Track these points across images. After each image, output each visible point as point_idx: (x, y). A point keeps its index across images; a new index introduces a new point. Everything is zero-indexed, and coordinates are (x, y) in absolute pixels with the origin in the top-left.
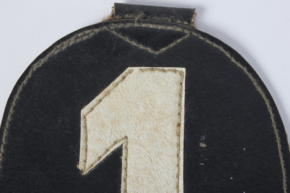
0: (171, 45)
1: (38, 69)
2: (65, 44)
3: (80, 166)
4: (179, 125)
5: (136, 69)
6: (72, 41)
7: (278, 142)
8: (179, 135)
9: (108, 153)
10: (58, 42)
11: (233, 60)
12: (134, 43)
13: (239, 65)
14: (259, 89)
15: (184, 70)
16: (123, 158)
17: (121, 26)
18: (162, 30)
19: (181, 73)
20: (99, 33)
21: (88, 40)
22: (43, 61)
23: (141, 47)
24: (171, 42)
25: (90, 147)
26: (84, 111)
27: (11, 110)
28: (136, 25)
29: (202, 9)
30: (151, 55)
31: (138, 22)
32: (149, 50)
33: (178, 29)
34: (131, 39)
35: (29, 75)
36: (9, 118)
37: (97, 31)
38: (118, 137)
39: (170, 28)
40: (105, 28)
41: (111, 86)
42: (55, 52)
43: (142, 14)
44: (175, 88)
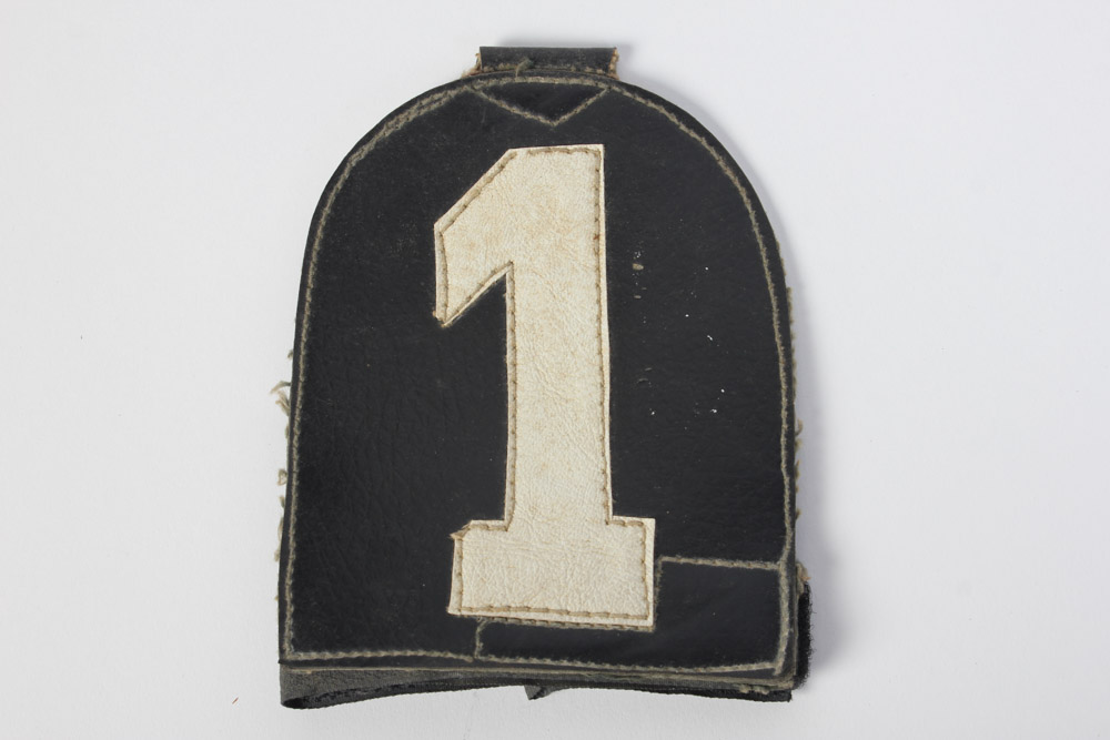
0: (578, 110)
1: (360, 163)
2: (403, 120)
3: (438, 314)
4: (597, 237)
5: (521, 152)
6: (413, 114)
7: (763, 254)
8: (597, 253)
9: (483, 290)
10: (390, 117)
11: (683, 127)
12: (516, 110)
13: (693, 135)
14: (729, 173)
15: (600, 147)
16: (507, 296)
17: (492, 83)
18: (561, 86)
19: (596, 154)
20: (458, 97)
21: (440, 110)
22: (366, 148)
23: (528, 115)
24: (577, 104)
25: (452, 281)
26: (438, 226)
27: (319, 232)
28: (518, 80)
29: (629, 48)
30: (545, 128)
31: (521, 74)
32: (542, 119)
33: (588, 82)
34: (511, 103)
35: (346, 174)
36: (316, 246)
37: (453, 93)
38: (498, 263)
39: (574, 81)
40: (466, 88)
41: (481, 181)
42: (386, 133)
43: (526, 61)
44: (589, 178)
